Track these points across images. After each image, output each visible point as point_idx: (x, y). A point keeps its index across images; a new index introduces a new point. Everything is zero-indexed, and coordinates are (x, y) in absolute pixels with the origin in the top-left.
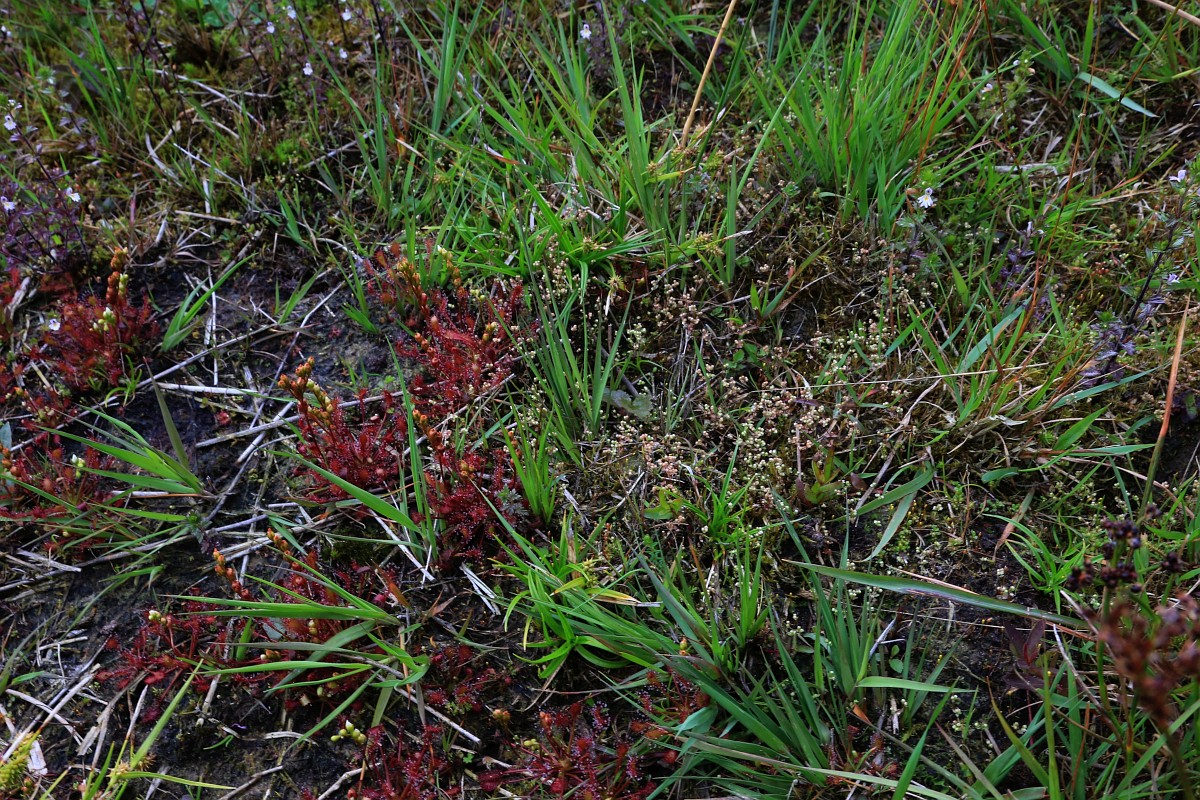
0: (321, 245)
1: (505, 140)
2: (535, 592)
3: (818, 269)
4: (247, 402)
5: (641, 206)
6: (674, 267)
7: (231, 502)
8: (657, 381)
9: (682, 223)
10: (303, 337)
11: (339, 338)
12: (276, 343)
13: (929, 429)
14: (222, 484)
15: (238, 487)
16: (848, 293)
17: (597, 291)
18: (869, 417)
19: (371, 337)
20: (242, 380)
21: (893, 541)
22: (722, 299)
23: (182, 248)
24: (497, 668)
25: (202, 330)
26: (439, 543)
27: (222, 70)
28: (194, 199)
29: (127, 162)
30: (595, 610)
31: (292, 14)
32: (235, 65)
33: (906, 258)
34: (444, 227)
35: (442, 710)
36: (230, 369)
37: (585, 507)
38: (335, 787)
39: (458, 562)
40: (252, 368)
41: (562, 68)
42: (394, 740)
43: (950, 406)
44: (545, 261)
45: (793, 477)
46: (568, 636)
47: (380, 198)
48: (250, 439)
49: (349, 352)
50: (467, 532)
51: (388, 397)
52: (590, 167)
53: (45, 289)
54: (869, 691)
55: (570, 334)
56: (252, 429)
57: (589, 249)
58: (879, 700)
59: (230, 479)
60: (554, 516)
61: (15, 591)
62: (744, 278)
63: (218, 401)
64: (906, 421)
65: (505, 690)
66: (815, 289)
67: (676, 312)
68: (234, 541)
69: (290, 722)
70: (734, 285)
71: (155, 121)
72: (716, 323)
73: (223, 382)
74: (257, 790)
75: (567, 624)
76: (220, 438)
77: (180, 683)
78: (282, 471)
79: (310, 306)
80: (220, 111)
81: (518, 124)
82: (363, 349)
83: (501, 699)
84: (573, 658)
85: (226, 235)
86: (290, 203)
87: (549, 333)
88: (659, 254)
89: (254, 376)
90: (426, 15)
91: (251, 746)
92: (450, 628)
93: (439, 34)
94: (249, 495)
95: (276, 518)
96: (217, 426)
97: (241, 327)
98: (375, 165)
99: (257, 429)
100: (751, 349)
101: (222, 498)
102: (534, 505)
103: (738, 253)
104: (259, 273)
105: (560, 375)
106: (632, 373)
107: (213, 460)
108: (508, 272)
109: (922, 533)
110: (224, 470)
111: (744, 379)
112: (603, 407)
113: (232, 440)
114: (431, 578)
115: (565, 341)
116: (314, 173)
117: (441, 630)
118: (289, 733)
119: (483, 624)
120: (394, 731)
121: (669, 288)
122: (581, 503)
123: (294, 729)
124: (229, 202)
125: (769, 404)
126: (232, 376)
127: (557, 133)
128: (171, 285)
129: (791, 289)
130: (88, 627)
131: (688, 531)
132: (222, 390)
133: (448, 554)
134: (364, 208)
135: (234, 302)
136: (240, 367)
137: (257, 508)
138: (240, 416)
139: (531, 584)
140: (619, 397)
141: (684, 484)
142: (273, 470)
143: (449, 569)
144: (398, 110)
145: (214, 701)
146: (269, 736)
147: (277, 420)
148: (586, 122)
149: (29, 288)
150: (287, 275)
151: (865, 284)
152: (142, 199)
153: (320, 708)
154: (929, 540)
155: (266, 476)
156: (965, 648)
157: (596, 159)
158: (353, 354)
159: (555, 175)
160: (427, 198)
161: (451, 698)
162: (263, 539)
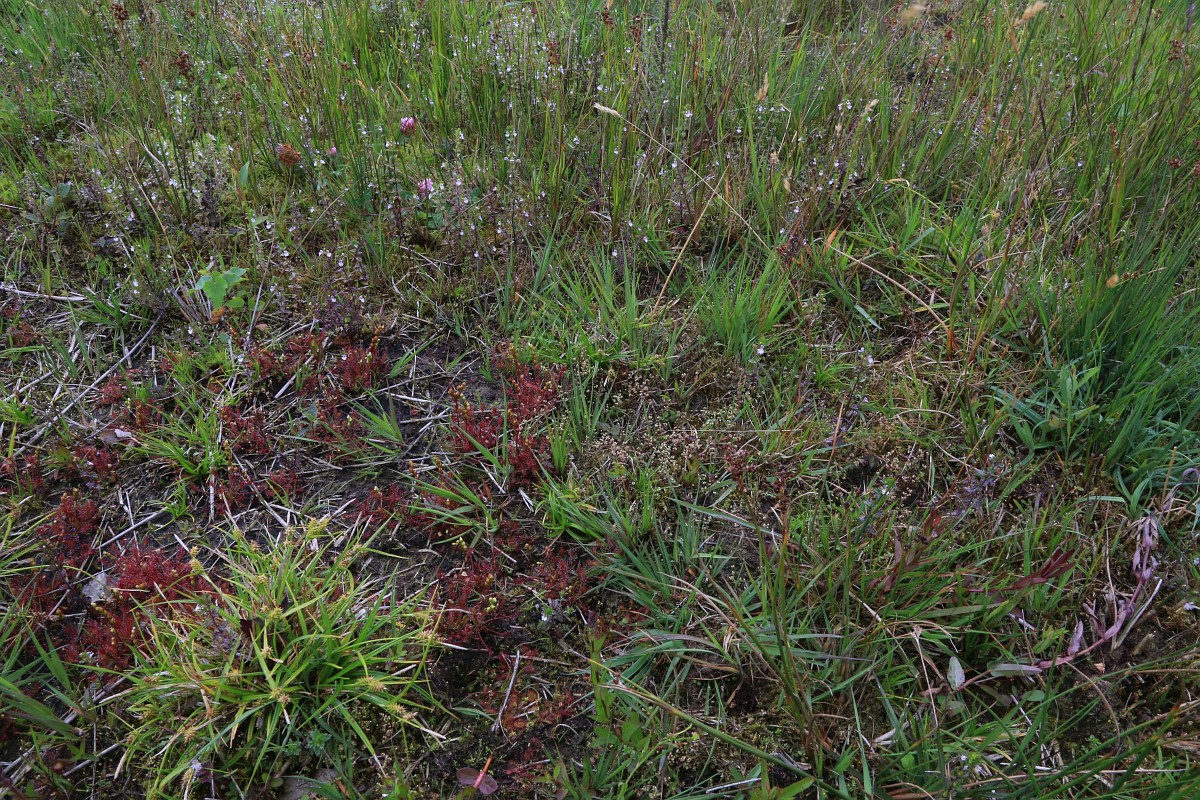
0: (471, 339)
1: (568, 299)
2: (552, 500)
3: (710, 379)
4: (426, 406)
5: (629, 338)
7: (414, 449)
9: (648, 350)
10: (456, 380)
11: (474, 383)
12: (444, 380)
14: (411, 441)
15: (418, 443)
16: (723, 392)
17: (601, 376)
19: (489, 384)
20: (425, 396)
22: (662, 388)
23: (403, 332)
25: (409, 371)
27: (432, 249)
28: (412, 309)
29: (382, 287)
30: (578, 511)
31: (473, 228)
32: (439, 248)
34: (532, 337)
37: (580, 471)
38: (448, 575)
40: (430, 391)
41: (601, 270)
43: (761, 449)
44: (579, 358)
45: (681, 471)
46: (564, 522)
47: (502, 320)
48: (426, 423)
49: (478, 390)
50: (523, 471)
51: (495, 411)
52: (607, 317)
53: (337, 343)
55: (586, 393)
56: (427, 418)
57: (601, 355)
59: (415, 439)
61: (312, 475)
62: (674, 379)
63: (413, 404)
64: (738, 452)
66: (708, 389)
67: (638, 390)
69: (431, 546)
70: (669, 382)
71: (398, 270)
72: (658, 399)
73: (415, 396)
74: (412, 572)
75: (564, 516)
76: (411, 420)
77: (382, 523)
78: (439, 439)
79: (461, 366)
80: (429, 269)
81: (575, 292)
82: (485, 390)
84: (565, 536)
85: (425, 328)
86: (459, 317)
87: (576, 392)
88: (635, 363)
89: (431, 395)
90: (538, 235)
91: (412, 554)
93: (543, 245)
94: (422, 448)
96: (411, 415)
97: (427, 371)
98: (503, 304)
99: (430, 418)
100: (672, 412)
101: (410, 447)
102: (557, 464)
103: (673, 367)
104: (439, 348)
105: (578, 411)
108: (560, 361)
110: (412, 435)
111: (666, 425)
112: (596, 428)
113: (417, 422)
115: (583, 396)
116: (472, 304)
117: (505, 515)
118: (429, 551)
121: (637, 378)
122: (579, 469)
123: (432, 549)
124: (429, 313)
125: (676, 436)
126: (420, 394)
127: (595, 300)
128: (396, 349)
129: (696, 387)
130: (342, 494)
131: (627, 483)
132: (415, 399)
133: (514, 481)
134: (494, 324)
135: (425, 360)
136: (425, 390)
137: (425, 453)
138: (422, 412)
141: (629, 466)
142: (435, 438)
144: (517, 279)
145: (398, 532)
146: (420, 551)
148: (609, 296)
149: (328, 342)
150: (452, 351)
151: (732, 389)
152: (386, 307)
155: (432, 440)
156: (745, 552)
157: (612, 315)
158: (480, 391)
159: (590, 319)
160: (526, 323)
161: (506, 544)
162: (427, 468)
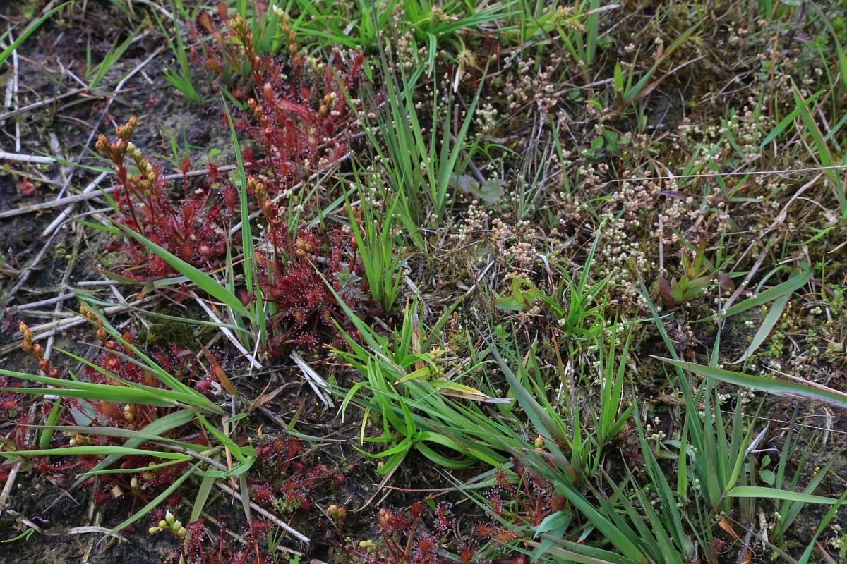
2: (375, 382)
3: (688, 52)
4: (53, 171)
6: (529, 43)
7: (35, 278)
8: (507, 167)
10: (116, 105)
11: (157, 108)
12: (87, 108)
13: (806, 226)
14: (25, 259)
15: (44, 262)
16: (719, 79)
17: (444, 68)
18: (739, 213)
19: (193, 108)
20: (48, 147)
21: (765, 346)
22: (580, 81)
24: (328, 464)
26: (269, 328)
30: (440, 404)
33: (788, 42)
35: (268, 507)
36: (34, 135)
37: (428, 296)
39: (288, 349)
40: (59, 134)
42: (214, 538)
43: (831, 203)
44: (389, 31)
45: (655, 272)
46: (410, 431)
48: (56, 211)
49: (169, 123)
50: (300, 316)
51: (214, 170)
54: (736, 502)
55: (417, 111)
56: (59, 200)
57: (437, 21)
58: (748, 511)
59: (33, 253)
60: (395, 305)
62: (605, 61)
63: (21, 169)
64: (781, 218)
65: (337, 488)
66: (684, 75)
67: (530, 93)
68: (37, 321)
69: (98, 516)
70: (594, 68)
72: (572, 107)
73: (26, 149)
75: (410, 418)
76: (22, 208)
78: (92, 248)
79: (124, 71)
82: (183, 121)
83: (333, 497)
84: (413, 457)
88: (513, 30)
89: (61, 144)
91: (53, 542)
92: (278, 419)
94: (55, 271)
95: (85, 297)
96: (19, 195)
97: (47, 89)
99: (65, 200)
100: (612, 136)
101: (25, 273)
102: (375, 290)
103: (600, 32)
104: (67, 31)
105: (405, 155)
106: (478, 158)
107: (16, 231)
108: (347, 42)
109: (797, 338)
110: (28, 243)
111: (604, 167)
112: (450, 190)
113: (36, 212)
114: (259, 366)
115: (412, 117)
117: (268, 421)
118: (96, 528)
119: (316, 418)
120: (214, 529)
121: (524, 66)
122: (424, 292)
123: (104, 524)
125: (631, 194)
126: (37, 143)
129: (658, 74)
131: (541, 325)
132: (26, 157)
133: (279, 338)
135: (39, 62)
136: (46, 133)
137: (64, 285)
138: (45, 187)
139: (370, 375)
140: (466, 183)
141: (539, 275)
142: (83, 246)
143: (280, 357)
145: (13, 492)
146: (74, 531)
147: (88, 191)
150: (98, 37)
151: (740, 70)
153: (131, 502)
154: (803, 345)
155: (75, 252)
158: (173, 126)
161: (279, 495)
162: (74, 319)
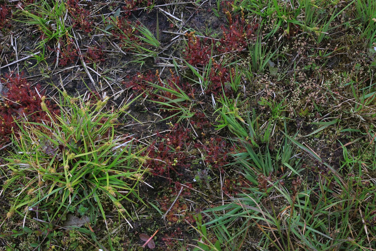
4: (179, 23)
6: (305, 32)
7: (166, 51)
11: (210, 12)
15: (169, 48)
21: (316, 134)
24: (209, 121)
26: (208, 87)
35: (193, 126)
36: (178, 11)
37: (247, 92)
38: (164, 131)
39: (211, 92)
42: (180, 127)
59: (167, 44)
60: (236, 93)
64: (340, 105)
65: (209, 127)
66: (341, 56)
68: (163, 62)
74: (148, 124)
76: (169, 31)
82: (214, 19)
83: (207, 129)
91: (150, 114)
92: (203, 107)
101: (164, 49)
102: (233, 88)
107: (165, 37)
111: (305, 75)
114: (203, 94)
117: (201, 107)
119: (210, 111)
120: (181, 125)
123: (160, 115)
130: (124, 69)
136: (181, 11)
137: (171, 55)
138: (176, 27)
139: (223, 107)
140: (272, 65)
143: (209, 94)
145: (145, 101)
146: (155, 114)
147: (185, 33)
154: (325, 138)
155: (176, 47)
158: (211, 19)
161: (196, 124)
162: (170, 65)
